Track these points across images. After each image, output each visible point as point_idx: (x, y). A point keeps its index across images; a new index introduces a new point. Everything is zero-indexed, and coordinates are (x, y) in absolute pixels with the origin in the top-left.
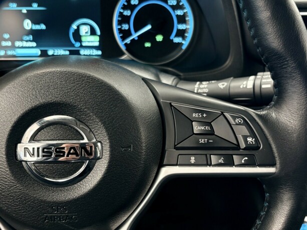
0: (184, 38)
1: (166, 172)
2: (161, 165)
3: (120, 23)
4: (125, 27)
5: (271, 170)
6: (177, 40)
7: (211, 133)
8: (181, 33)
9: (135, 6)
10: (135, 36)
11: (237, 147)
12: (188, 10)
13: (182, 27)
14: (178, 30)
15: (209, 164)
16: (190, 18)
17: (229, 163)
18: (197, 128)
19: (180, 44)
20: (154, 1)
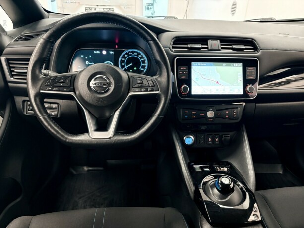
0: (144, 69)
1: (130, 94)
2: (129, 92)
3: (121, 63)
4: (123, 64)
5: (157, 92)
6: (142, 69)
7: (142, 83)
8: (143, 67)
9: (127, 57)
10: (126, 67)
11: (149, 86)
12: (146, 59)
13: (143, 65)
14: (142, 66)
15: (141, 91)
16: (146, 62)
17: (147, 91)
18: (139, 82)
19: (143, 71)
20: (133, 55)
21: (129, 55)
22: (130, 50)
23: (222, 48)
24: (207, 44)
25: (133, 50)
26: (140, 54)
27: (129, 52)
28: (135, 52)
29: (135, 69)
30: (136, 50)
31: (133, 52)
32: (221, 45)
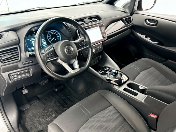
4: (50, 39)
6: (59, 39)
10: (52, 40)
12: (59, 33)
14: (58, 37)
16: (60, 35)
20: (53, 33)
21: (51, 34)
22: (50, 31)
23: (90, 22)
24: (84, 21)
25: (52, 31)
26: (55, 32)
27: (50, 32)
28: (53, 31)
29: (56, 39)
30: (53, 30)
31: (52, 32)
32: (89, 20)
